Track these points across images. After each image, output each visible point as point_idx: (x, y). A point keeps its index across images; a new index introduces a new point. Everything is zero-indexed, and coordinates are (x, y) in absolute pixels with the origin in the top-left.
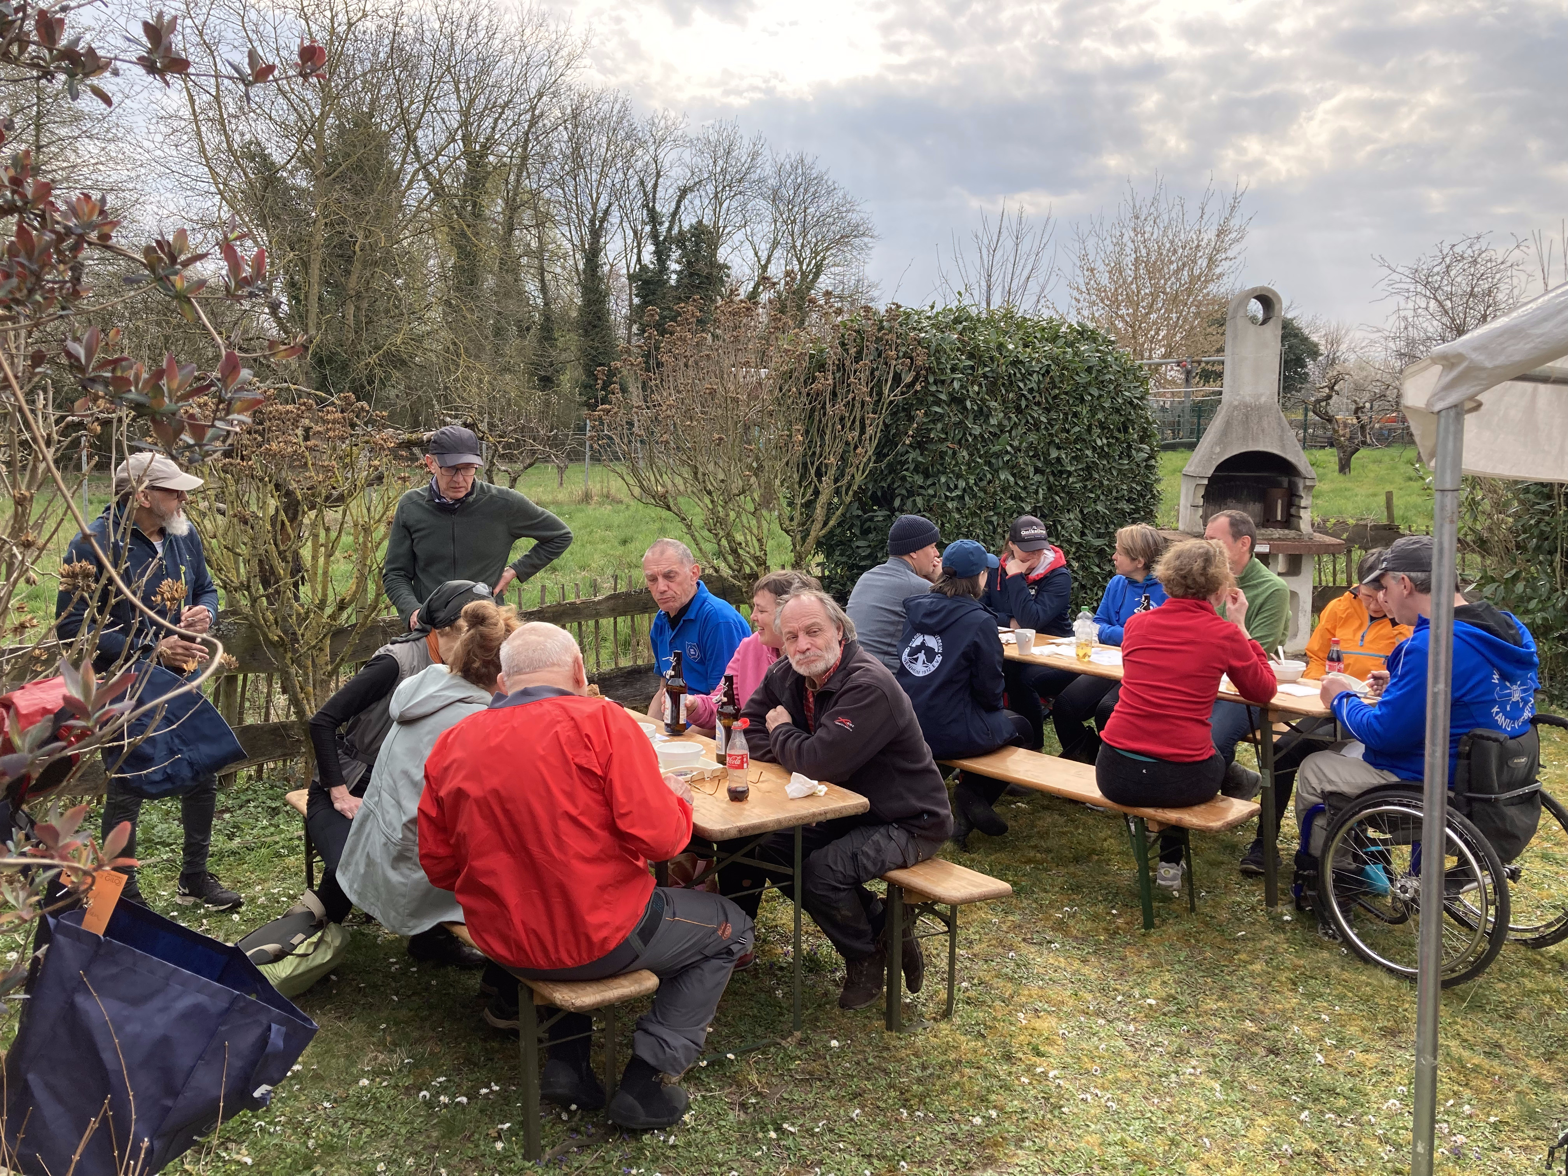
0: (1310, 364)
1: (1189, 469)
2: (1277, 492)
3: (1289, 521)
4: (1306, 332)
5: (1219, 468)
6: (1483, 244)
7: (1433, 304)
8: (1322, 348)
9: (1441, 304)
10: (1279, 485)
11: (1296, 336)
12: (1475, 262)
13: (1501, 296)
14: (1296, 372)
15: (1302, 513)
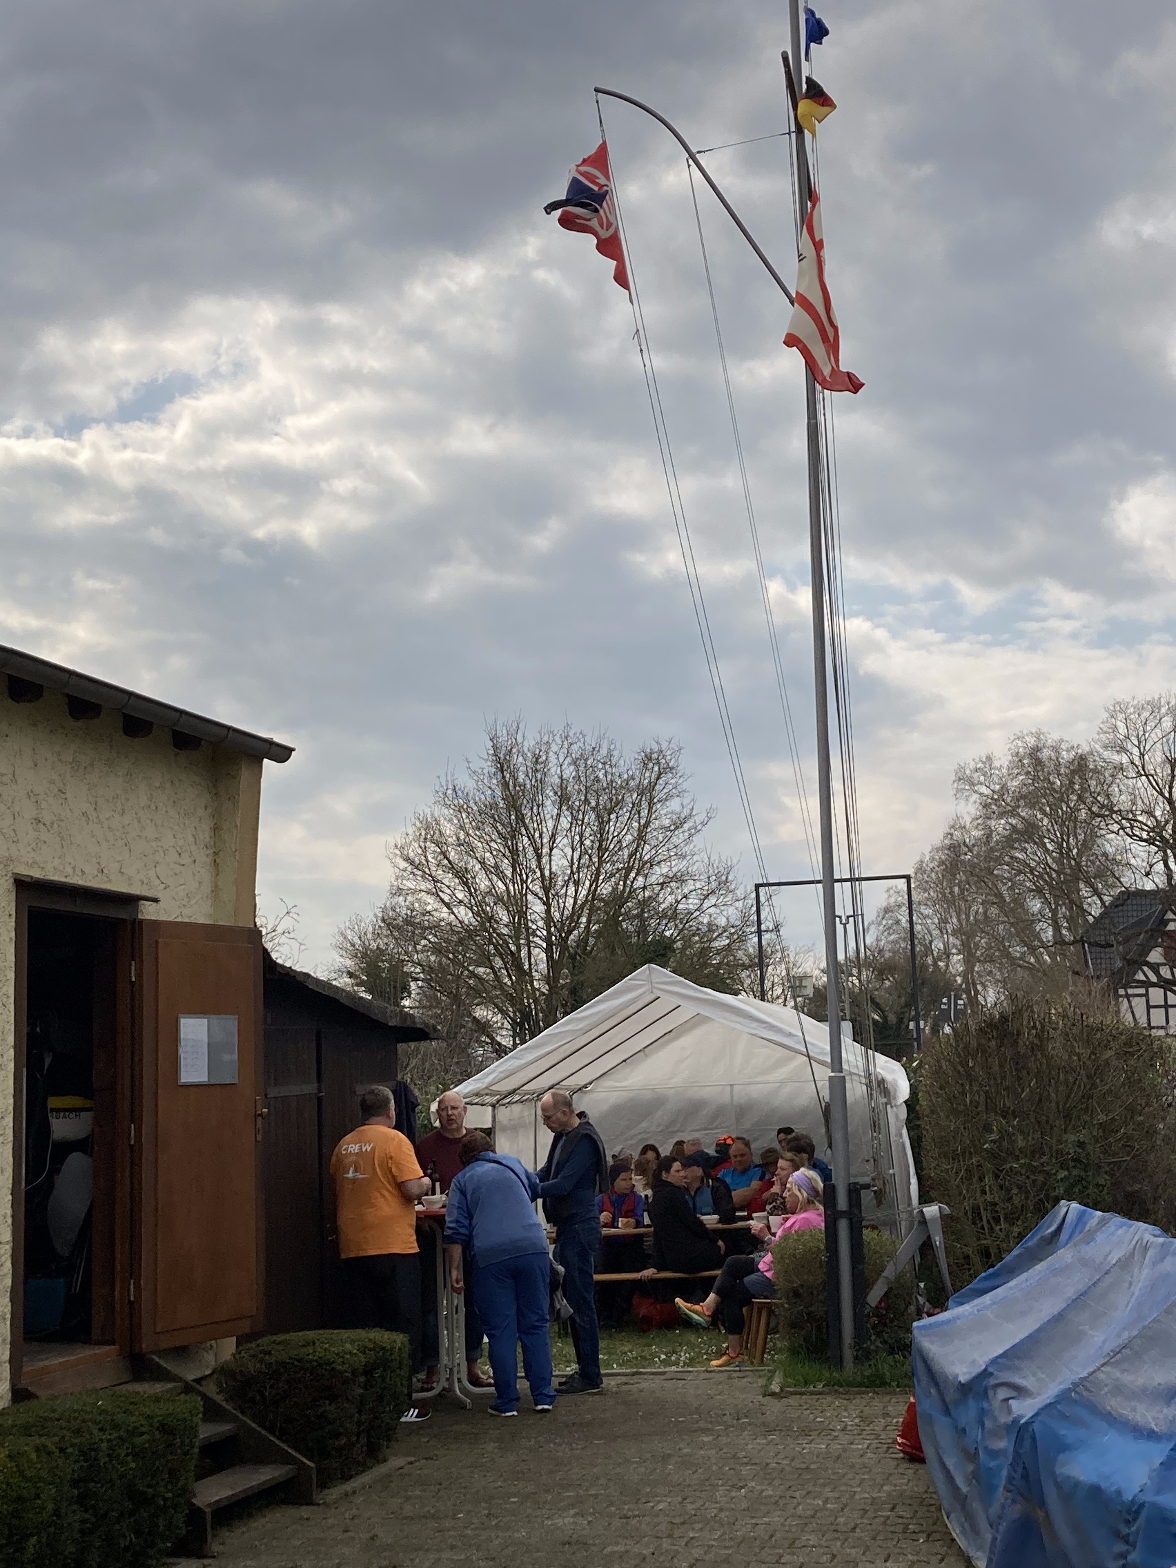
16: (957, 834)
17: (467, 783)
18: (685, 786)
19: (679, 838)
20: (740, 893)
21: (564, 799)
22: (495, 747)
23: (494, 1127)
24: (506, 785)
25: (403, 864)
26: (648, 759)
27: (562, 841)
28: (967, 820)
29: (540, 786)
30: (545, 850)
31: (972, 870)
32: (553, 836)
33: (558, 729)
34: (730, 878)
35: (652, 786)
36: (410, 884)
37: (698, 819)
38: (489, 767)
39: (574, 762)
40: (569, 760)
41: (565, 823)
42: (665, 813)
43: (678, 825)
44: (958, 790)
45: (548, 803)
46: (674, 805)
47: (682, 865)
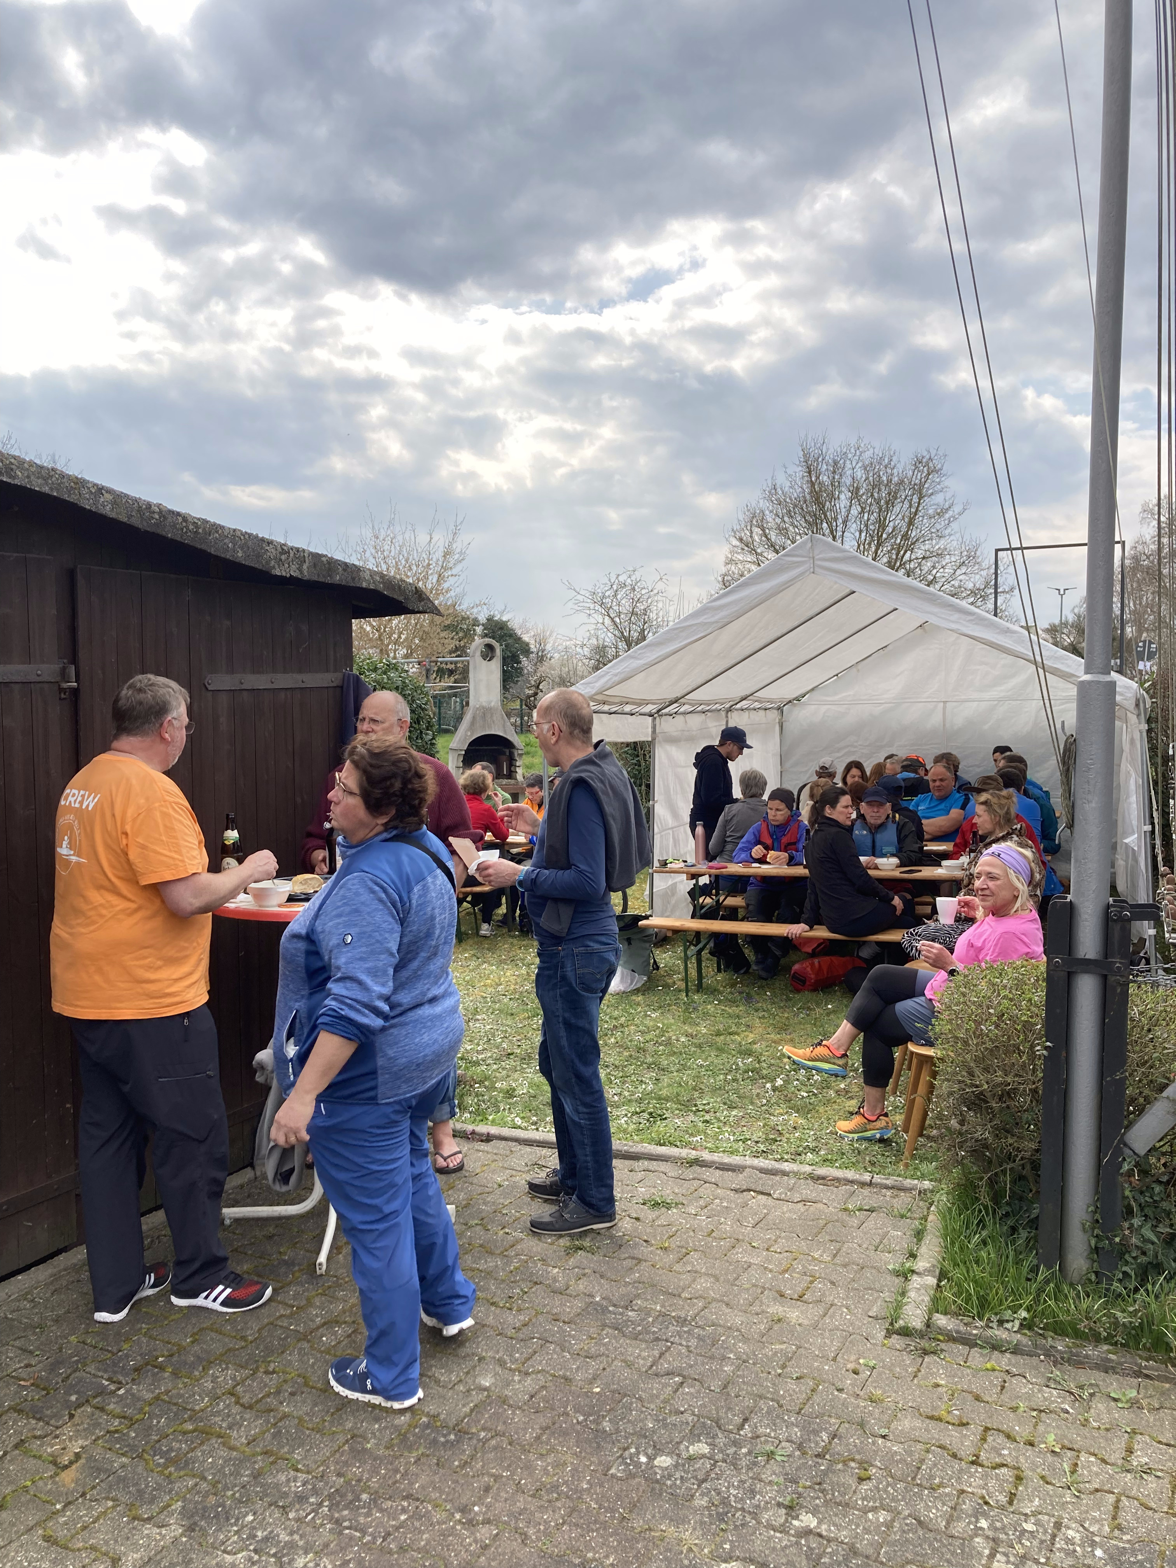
0: (524, 659)
1: (453, 745)
2: (503, 758)
3: (511, 775)
4: (519, 632)
5: (471, 744)
6: (637, 576)
7: (607, 621)
8: (532, 647)
9: (612, 619)
10: (504, 754)
11: (511, 636)
12: (634, 590)
13: (653, 616)
14: (512, 667)
15: (518, 769)
16: (1140, 548)
17: (782, 480)
18: (946, 483)
19: (941, 524)
20: (985, 564)
21: (855, 492)
22: (805, 455)
23: (654, 739)
24: (813, 484)
25: (735, 542)
26: (918, 462)
27: (853, 527)
28: (1148, 537)
29: (836, 484)
30: (839, 534)
31: (1148, 570)
32: (845, 522)
33: (853, 442)
34: (978, 553)
35: (921, 485)
36: (740, 557)
37: (957, 509)
38: (799, 471)
39: (865, 468)
40: (860, 464)
41: (855, 511)
42: (931, 504)
43: (940, 514)
44: (1143, 518)
45: (842, 497)
46: (939, 499)
47: (942, 543)
